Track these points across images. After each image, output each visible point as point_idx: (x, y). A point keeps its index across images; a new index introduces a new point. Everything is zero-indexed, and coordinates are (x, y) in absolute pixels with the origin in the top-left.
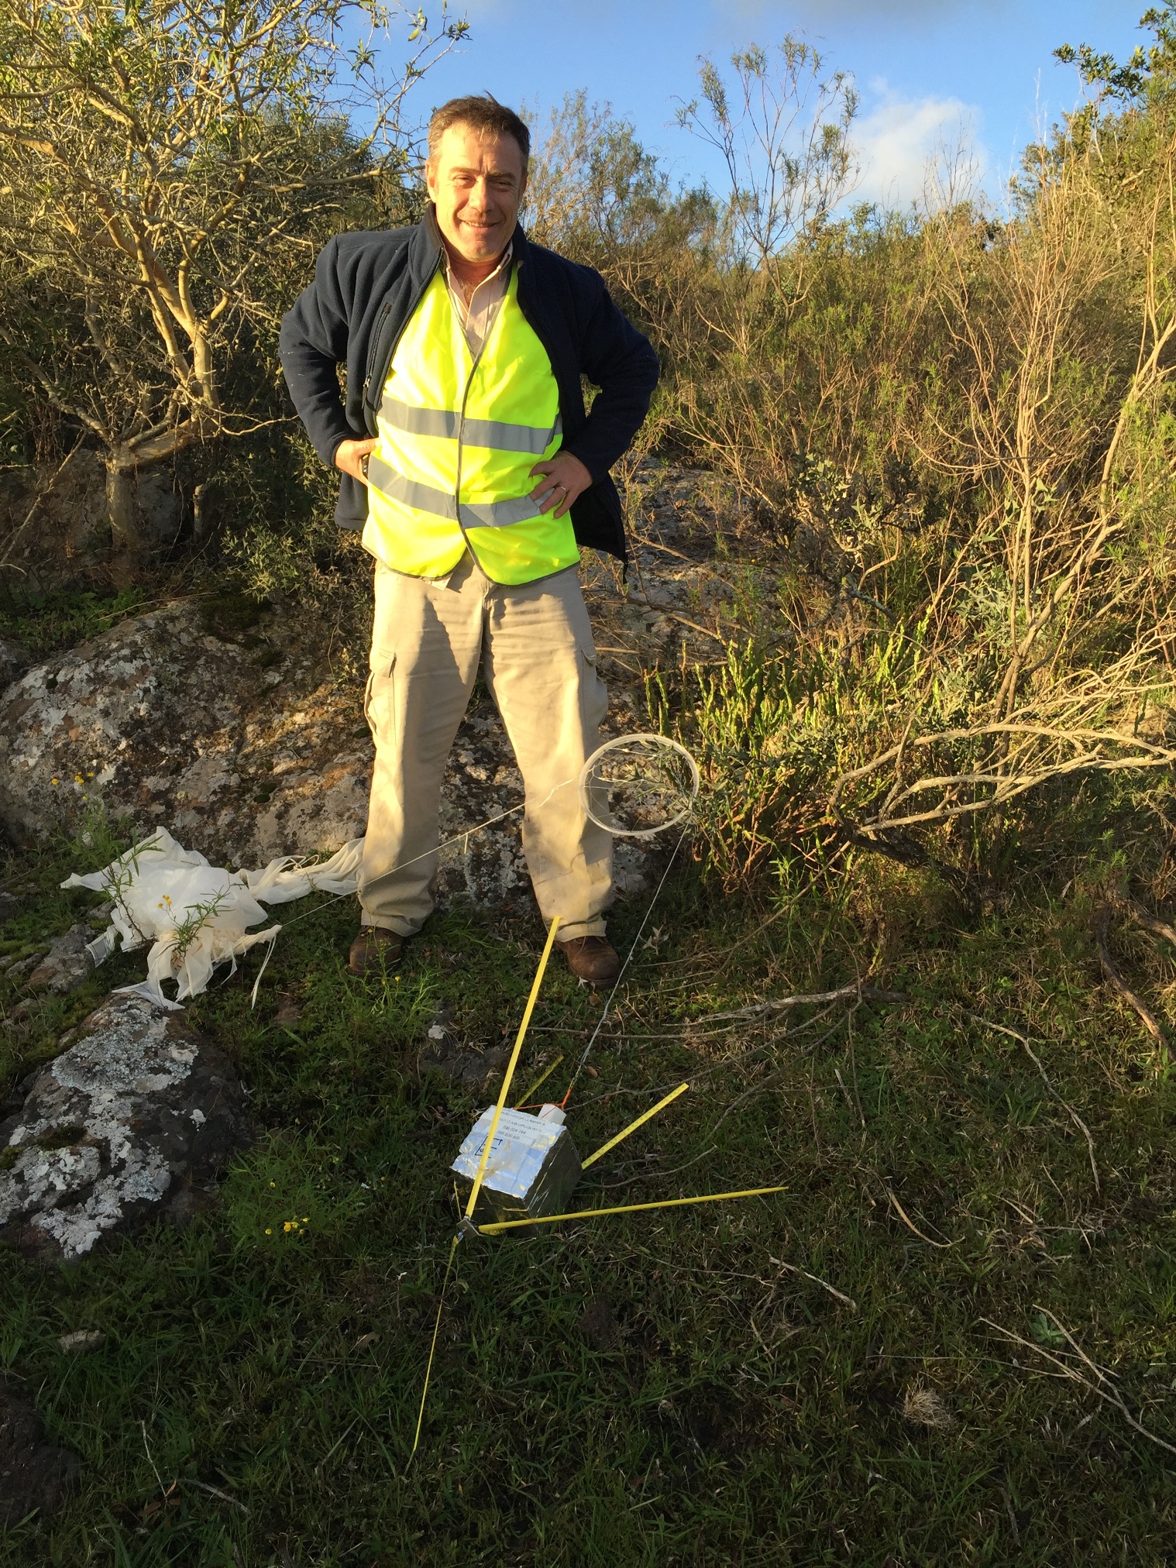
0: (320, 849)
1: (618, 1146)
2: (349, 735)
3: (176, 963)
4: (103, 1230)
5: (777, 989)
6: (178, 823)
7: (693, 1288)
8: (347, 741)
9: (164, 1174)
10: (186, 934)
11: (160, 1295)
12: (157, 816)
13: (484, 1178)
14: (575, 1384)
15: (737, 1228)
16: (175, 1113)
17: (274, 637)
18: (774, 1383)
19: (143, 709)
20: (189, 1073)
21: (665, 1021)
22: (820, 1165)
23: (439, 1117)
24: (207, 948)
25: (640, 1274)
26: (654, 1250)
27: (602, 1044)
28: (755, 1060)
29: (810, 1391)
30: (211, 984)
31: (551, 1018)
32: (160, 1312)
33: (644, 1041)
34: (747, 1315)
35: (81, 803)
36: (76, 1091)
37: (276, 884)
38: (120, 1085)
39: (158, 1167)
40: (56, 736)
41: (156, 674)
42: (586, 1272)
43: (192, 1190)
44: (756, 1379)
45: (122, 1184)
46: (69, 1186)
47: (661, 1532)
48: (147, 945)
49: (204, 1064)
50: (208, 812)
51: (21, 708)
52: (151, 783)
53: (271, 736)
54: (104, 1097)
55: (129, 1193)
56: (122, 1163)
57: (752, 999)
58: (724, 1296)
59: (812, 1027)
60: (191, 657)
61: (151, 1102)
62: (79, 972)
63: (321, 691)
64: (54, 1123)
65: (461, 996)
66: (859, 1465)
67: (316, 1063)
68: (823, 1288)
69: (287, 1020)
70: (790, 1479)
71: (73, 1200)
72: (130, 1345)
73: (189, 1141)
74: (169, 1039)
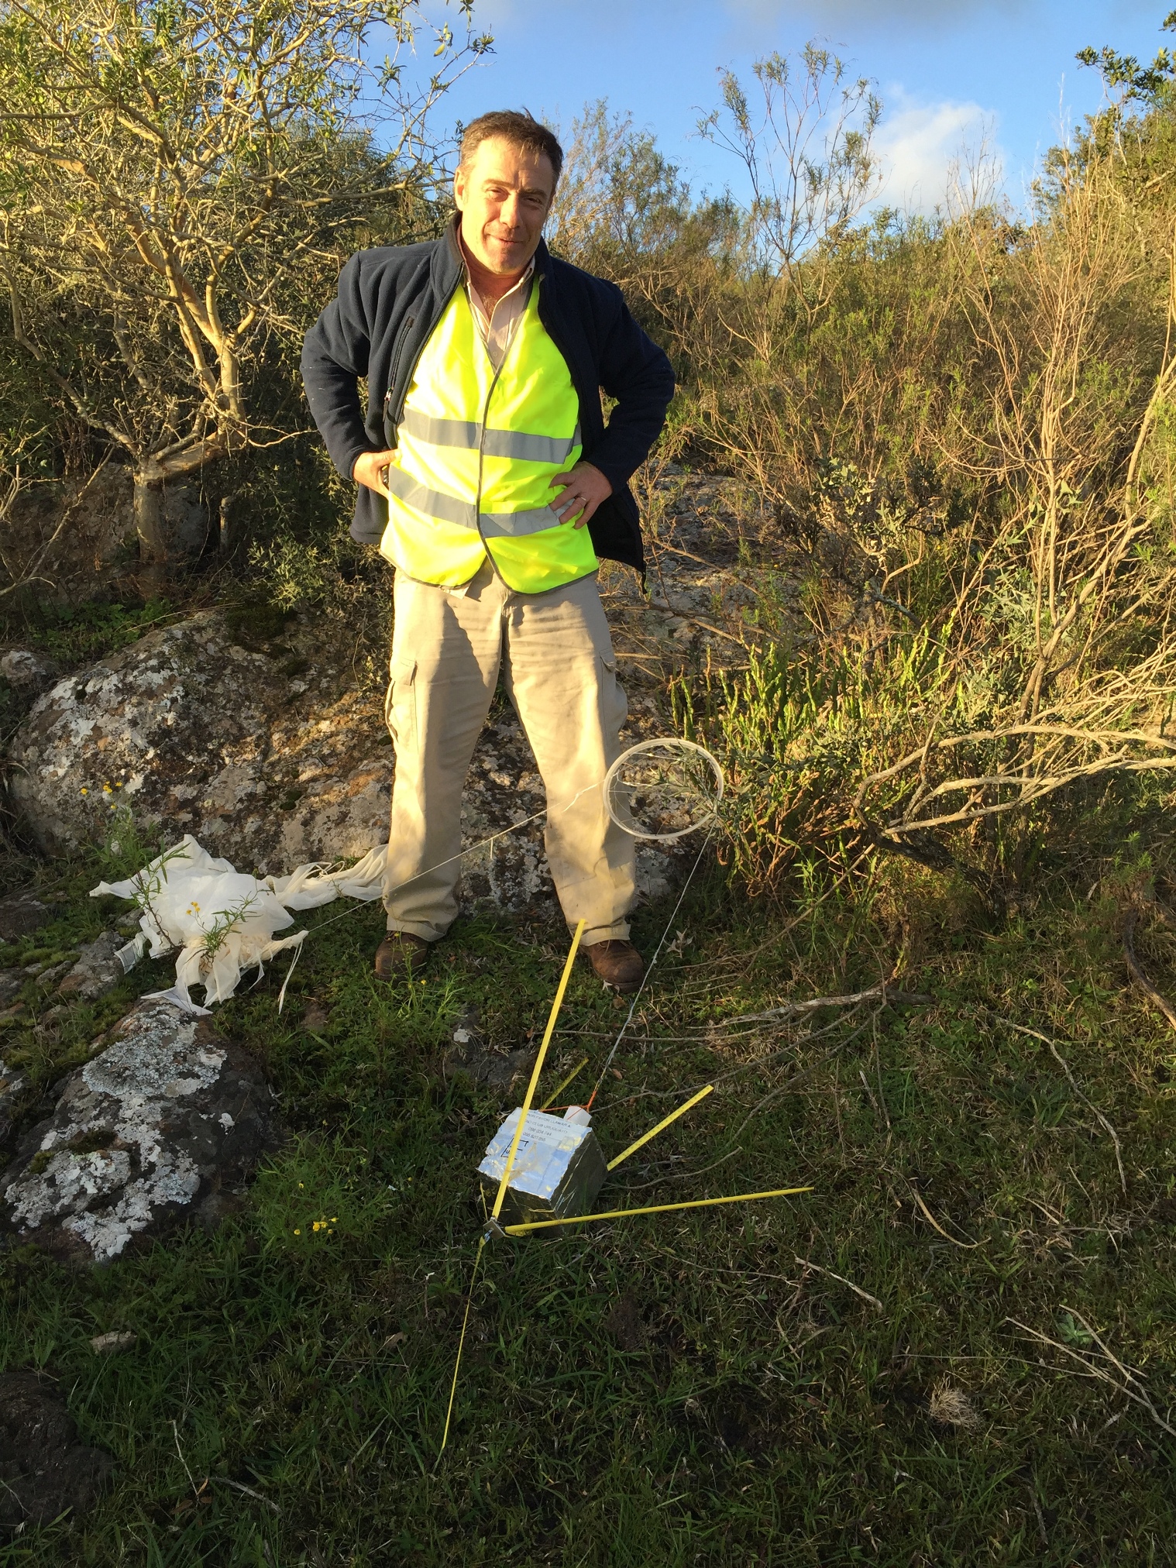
0: (345, 855)
1: (643, 1148)
2: (374, 742)
3: (204, 969)
4: (133, 1233)
5: (801, 992)
6: (205, 831)
7: (719, 1289)
8: (372, 748)
9: (193, 1177)
10: (214, 940)
11: (190, 1296)
12: (185, 824)
13: (510, 1179)
14: (601, 1383)
15: (764, 1229)
16: (204, 1117)
17: (300, 646)
18: (801, 1382)
19: (171, 718)
20: (217, 1077)
21: (689, 1024)
22: (845, 1166)
23: (465, 1119)
24: (235, 954)
25: (666, 1274)
26: (680, 1250)
27: (628, 1047)
28: (780, 1061)
29: (836, 1390)
30: (239, 989)
31: (575, 1022)
32: (190, 1313)
33: (669, 1044)
34: (773, 1315)
35: (109, 812)
36: (107, 1096)
37: (302, 891)
38: (150, 1089)
39: (188, 1170)
40: (85, 746)
41: (183, 684)
42: (612, 1272)
43: (220, 1193)
44: (782, 1378)
45: (152, 1187)
46: (100, 1189)
47: (688, 1529)
48: (176, 951)
49: (232, 1068)
50: (234, 820)
51: (51, 719)
52: (178, 791)
53: (296, 744)
54: (134, 1101)
55: (158, 1197)
56: (152, 1166)
57: (776, 1002)
58: (750, 1297)
59: (836, 1029)
60: (218, 667)
61: (183, 1106)
62: (108, 979)
63: (346, 699)
64: (85, 1128)
65: (486, 999)
66: (886, 1464)
67: (342, 1067)
68: (849, 1288)
69: (314, 1024)
70: (816, 1476)
71: (104, 1203)
72: (161, 1345)
73: (218, 1144)
74: (198, 1044)
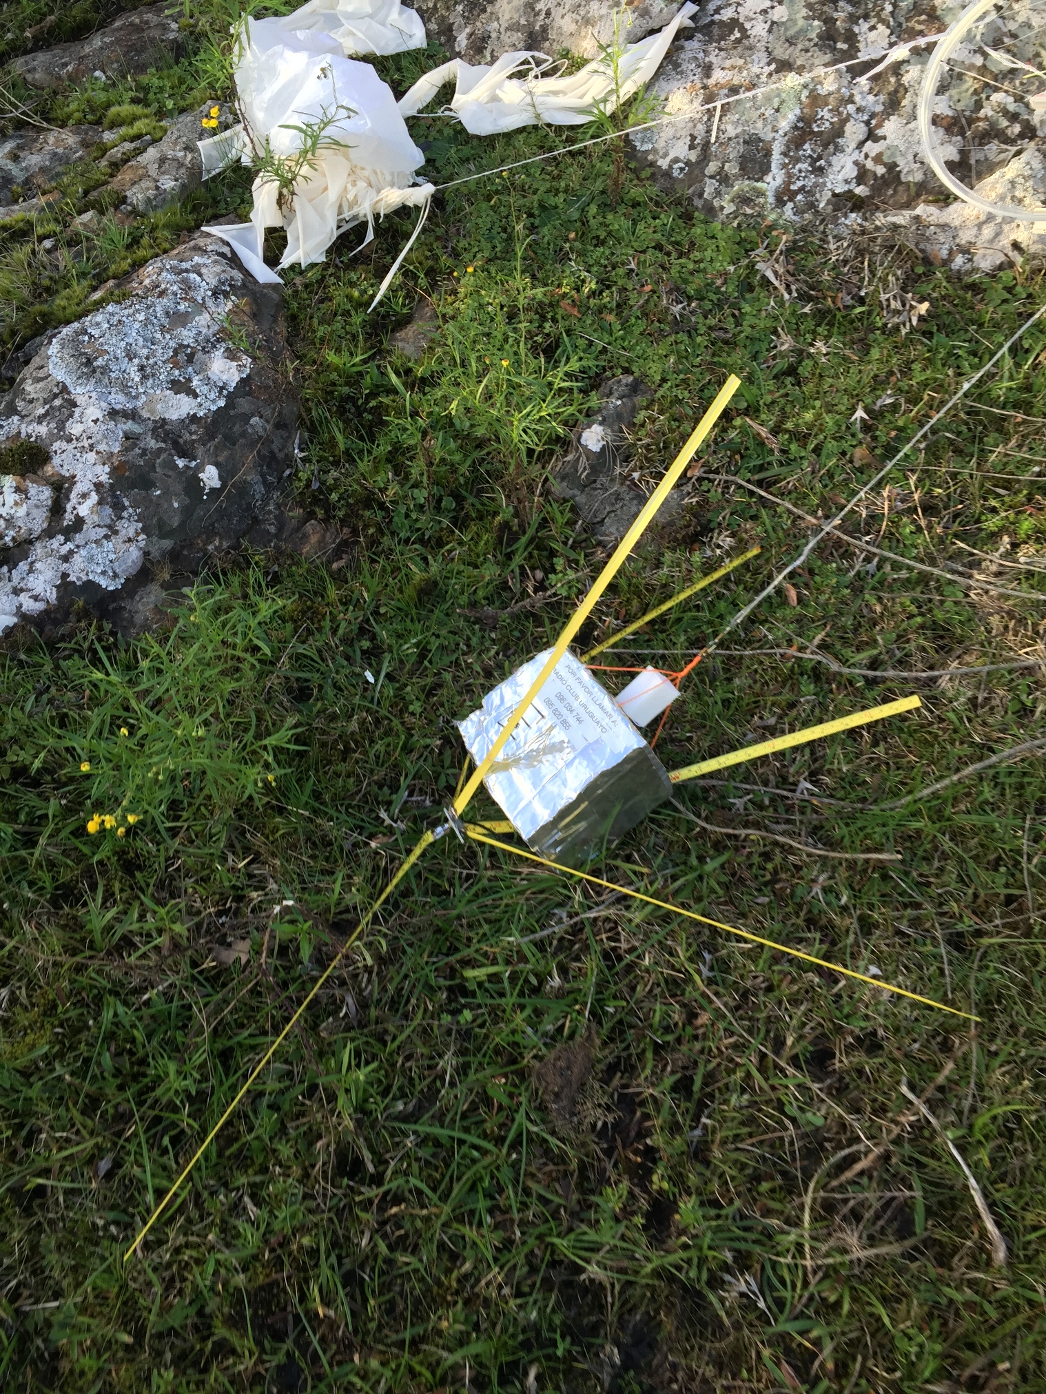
0: (575, 53)
3: (284, 207)
4: (23, 617)
9: (134, 554)
13: (492, 770)
16: (181, 463)
18: (789, 1326)
20: (222, 403)
23: (531, 590)
27: (831, 549)
30: (333, 251)
36: (64, 389)
37: (492, 99)
38: (121, 397)
39: (130, 540)
42: (592, 974)
43: (165, 586)
44: (761, 1305)
45: (71, 552)
49: (250, 393)
54: (90, 411)
55: (78, 570)
56: (79, 522)
58: (792, 1113)
61: (156, 436)
62: (170, 185)
64: (23, 430)
73: (187, 511)
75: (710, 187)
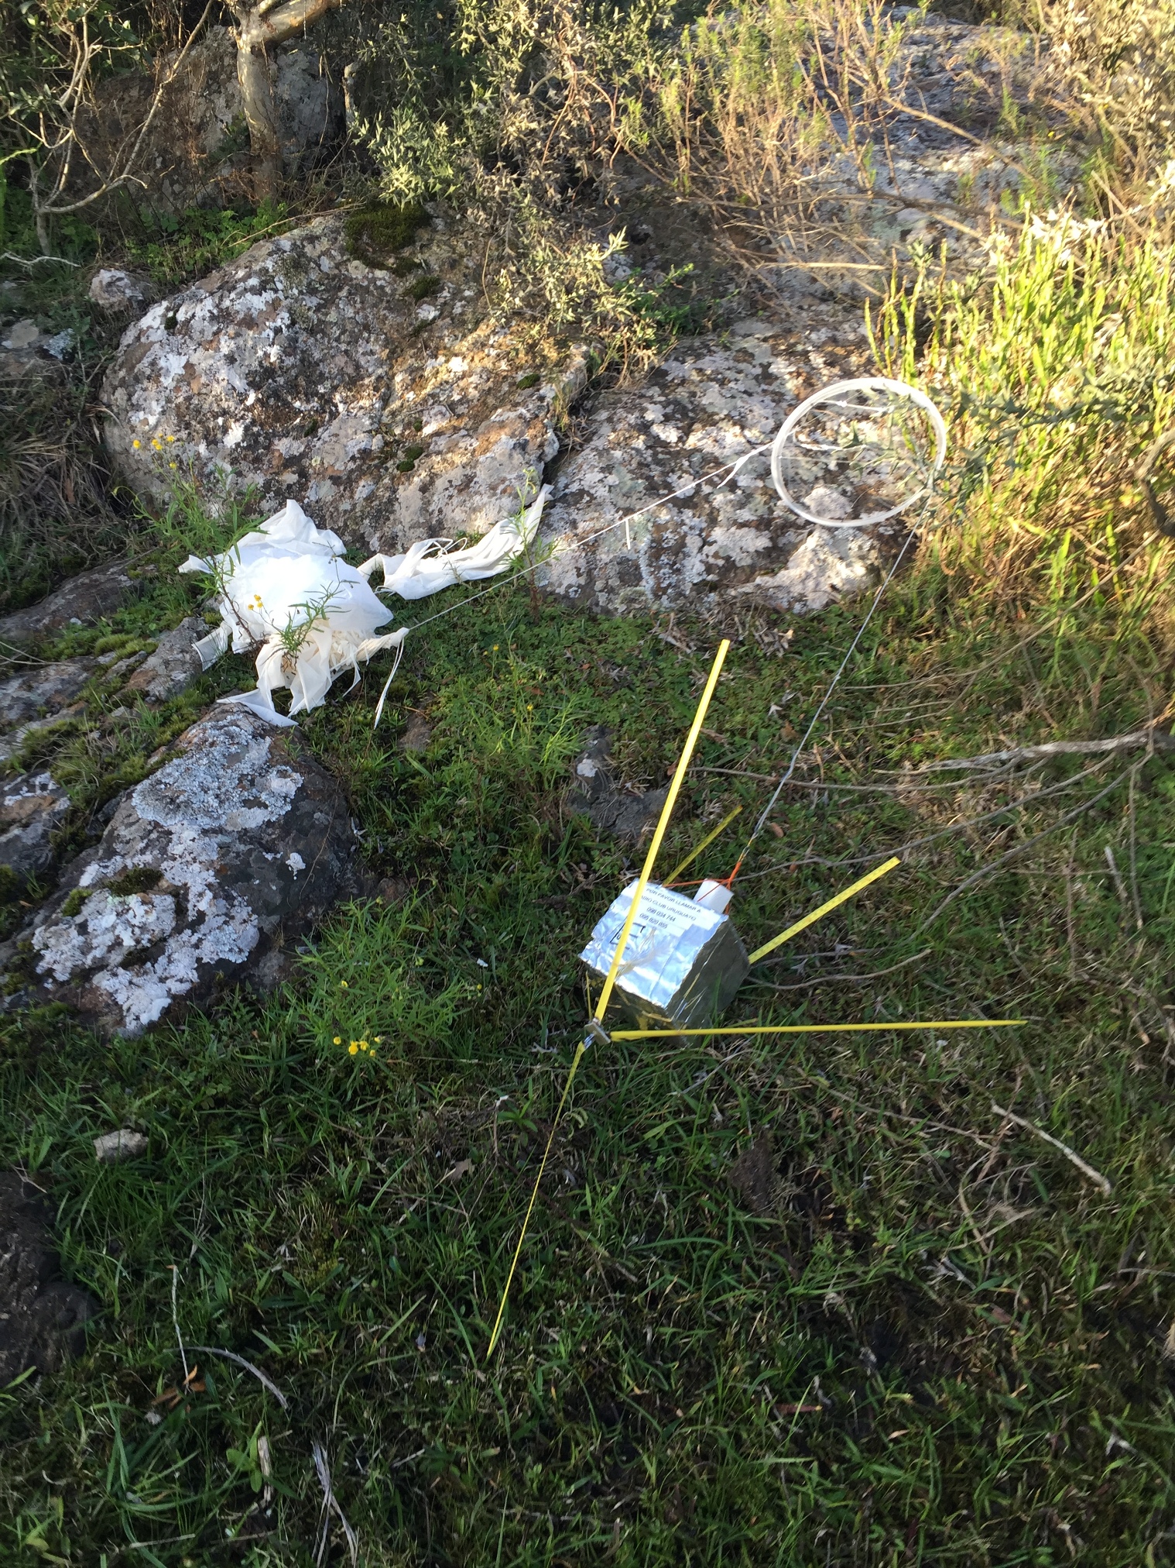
0: (469, 531)
1: (802, 934)
2: (511, 385)
3: (288, 666)
4: (174, 997)
5: (1030, 732)
6: (311, 495)
7: (885, 1138)
8: (510, 393)
9: (251, 931)
10: (293, 641)
11: (224, 1088)
12: (289, 486)
13: (619, 974)
14: (716, 1255)
15: (952, 1061)
16: (269, 857)
17: (432, 260)
18: (987, 1285)
19: (274, 352)
20: (289, 808)
21: (877, 766)
22: (1074, 980)
23: (581, 878)
24: (324, 653)
25: (815, 1111)
26: (835, 1079)
27: (793, 794)
28: (995, 825)
29: (1035, 1301)
30: (331, 694)
31: (730, 756)
32: (222, 1111)
33: (849, 792)
34: (955, 1181)
35: (207, 470)
36: (157, 825)
37: (416, 573)
38: (207, 820)
39: (245, 922)
40: (177, 389)
41: (290, 310)
42: (743, 1101)
43: (282, 951)
44: (961, 1277)
45: (200, 940)
46: (138, 941)
47: (809, 1489)
48: (256, 646)
49: (307, 797)
50: (344, 482)
51: (138, 354)
52: (285, 446)
53: (423, 388)
54: (185, 834)
55: (208, 954)
56: (201, 916)
57: (996, 740)
58: (925, 1154)
59: (1077, 783)
60: (335, 283)
61: (245, 843)
62: (181, 677)
63: (482, 331)
64: (129, 863)
65: (623, 721)
66: (1096, 1423)
67: (440, 801)
68: (1064, 1155)
69: (413, 745)
70: (997, 1430)
71: (141, 958)
72: (179, 1154)
73: (284, 891)
74: (270, 764)
75: (602, 598)
